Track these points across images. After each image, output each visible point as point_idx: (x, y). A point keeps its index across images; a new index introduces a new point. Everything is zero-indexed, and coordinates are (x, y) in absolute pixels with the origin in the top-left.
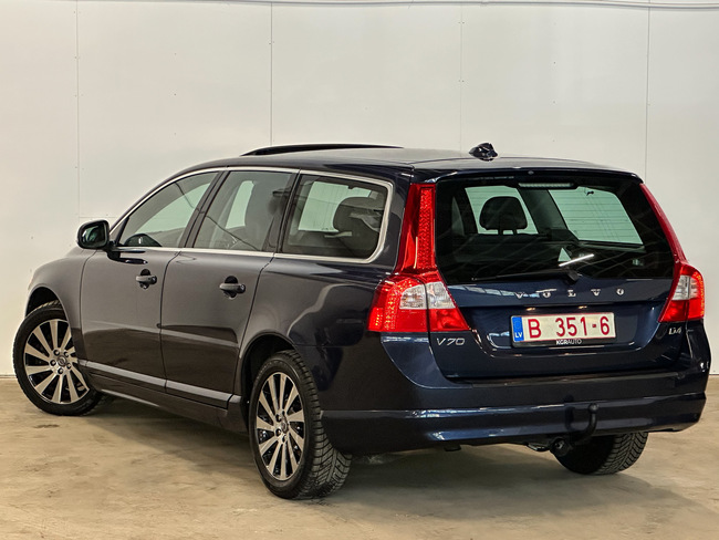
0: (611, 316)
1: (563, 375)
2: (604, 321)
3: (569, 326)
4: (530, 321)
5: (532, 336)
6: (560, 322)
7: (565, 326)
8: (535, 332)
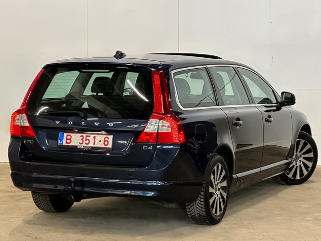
0: (111, 137)
1: (80, 163)
2: (106, 139)
3: (86, 140)
4: (67, 135)
5: (66, 143)
6: (82, 138)
7: (84, 139)
8: (68, 141)
